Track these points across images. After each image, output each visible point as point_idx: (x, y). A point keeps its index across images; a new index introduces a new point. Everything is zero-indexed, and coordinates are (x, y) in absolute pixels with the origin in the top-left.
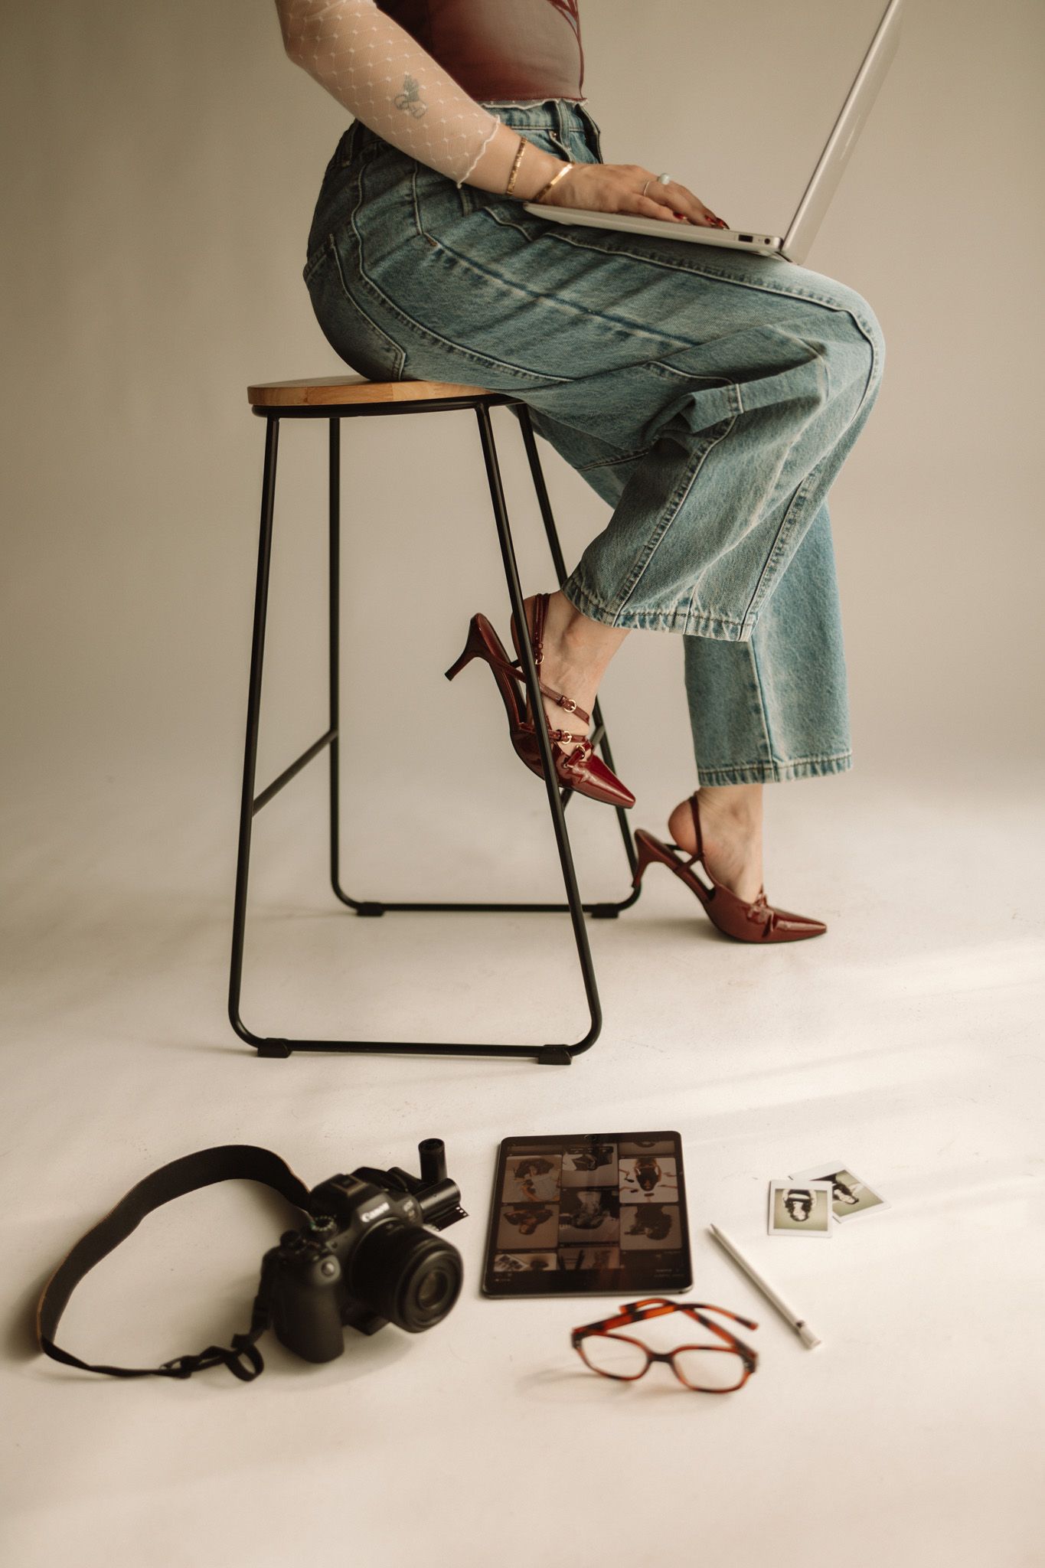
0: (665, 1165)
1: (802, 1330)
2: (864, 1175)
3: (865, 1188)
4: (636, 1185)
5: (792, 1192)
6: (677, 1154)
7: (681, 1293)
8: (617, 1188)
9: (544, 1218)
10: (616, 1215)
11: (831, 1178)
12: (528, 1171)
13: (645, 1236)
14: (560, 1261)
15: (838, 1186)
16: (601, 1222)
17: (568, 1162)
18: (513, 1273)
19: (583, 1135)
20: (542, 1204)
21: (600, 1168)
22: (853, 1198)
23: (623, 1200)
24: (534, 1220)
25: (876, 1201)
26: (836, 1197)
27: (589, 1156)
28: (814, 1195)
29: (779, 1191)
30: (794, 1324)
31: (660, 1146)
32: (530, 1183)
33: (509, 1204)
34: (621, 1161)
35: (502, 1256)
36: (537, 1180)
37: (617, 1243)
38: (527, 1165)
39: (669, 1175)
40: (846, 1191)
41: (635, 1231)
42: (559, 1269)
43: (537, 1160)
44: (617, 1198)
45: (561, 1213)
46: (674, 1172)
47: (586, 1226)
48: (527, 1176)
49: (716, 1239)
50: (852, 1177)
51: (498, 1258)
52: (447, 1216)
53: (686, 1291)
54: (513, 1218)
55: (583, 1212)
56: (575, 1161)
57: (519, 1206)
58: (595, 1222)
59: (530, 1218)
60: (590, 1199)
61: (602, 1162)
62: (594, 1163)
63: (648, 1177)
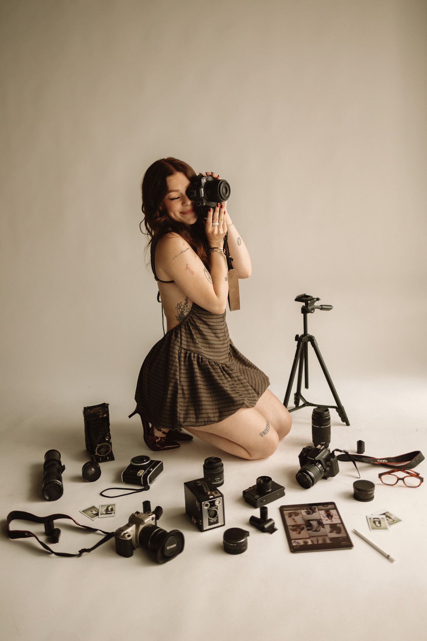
0: (333, 512)
1: (389, 557)
2: (395, 513)
3: (395, 517)
4: (327, 518)
5: (374, 519)
6: (335, 508)
7: (351, 549)
8: (321, 519)
9: (303, 529)
10: (323, 527)
11: (384, 514)
12: (292, 516)
13: (335, 533)
14: (312, 541)
15: (387, 516)
16: (320, 530)
17: (303, 512)
18: (299, 545)
19: (305, 504)
20: (300, 525)
21: (314, 514)
22: (393, 520)
24: (299, 530)
25: (399, 520)
26: (387, 520)
27: (309, 510)
28: (381, 519)
29: (370, 519)
30: (387, 556)
31: (330, 506)
32: (294, 519)
33: (290, 526)
34: (320, 511)
35: (294, 541)
36: (296, 518)
37: (327, 535)
38: (291, 514)
39: (336, 515)
40: (390, 518)
41: (331, 532)
42: (312, 543)
43: (294, 512)
44: (322, 522)
45: (307, 527)
46: (337, 514)
47: (316, 531)
48: (292, 517)
49: (356, 533)
50: (390, 514)
51: (293, 541)
52: (272, 530)
53: (352, 548)
54: (292, 530)
55: (314, 527)
56: (305, 512)
57: (293, 526)
58: (318, 530)
59: (298, 529)
60: (314, 523)
61: (314, 512)
62: (311, 512)
63: (329, 516)
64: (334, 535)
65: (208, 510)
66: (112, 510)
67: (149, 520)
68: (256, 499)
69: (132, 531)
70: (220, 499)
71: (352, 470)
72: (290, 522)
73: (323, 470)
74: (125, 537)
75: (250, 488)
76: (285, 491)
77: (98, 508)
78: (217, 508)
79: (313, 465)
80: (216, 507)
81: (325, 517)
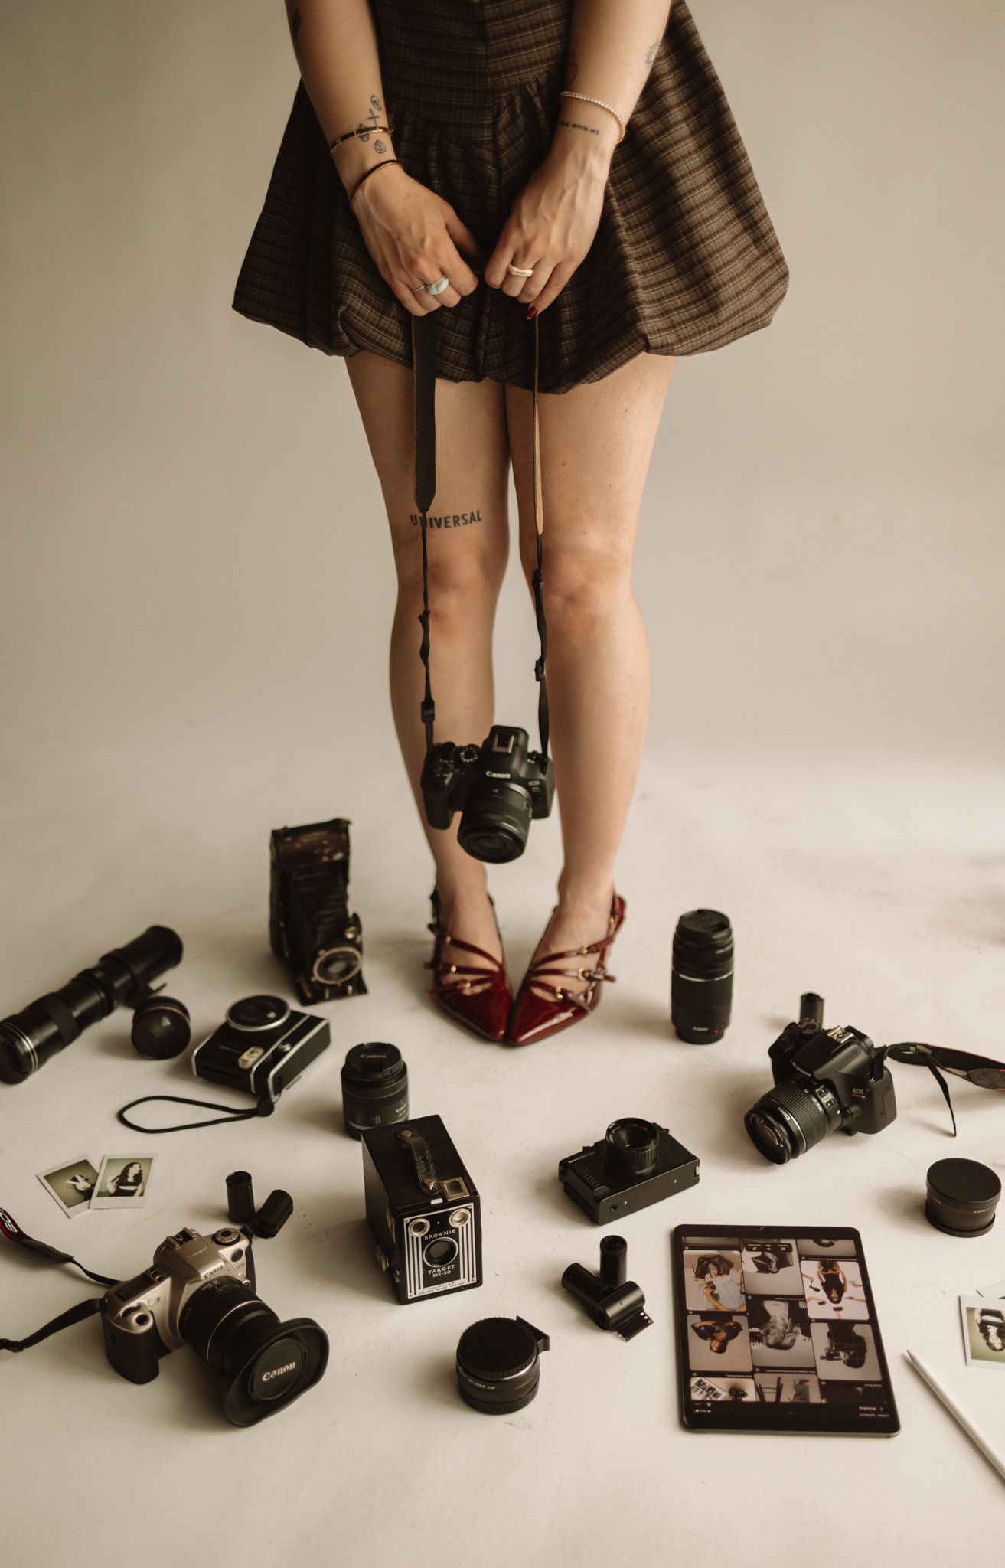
0: (848, 1271)
4: (822, 1295)
5: (984, 1312)
6: (859, 1257)
7: (889, 1437)
9: (733, 1332)
10: (807, 1333)
12: (708, 1271)
13: (841, 1362)
14: (759, 1390)
16: (793, 1341)
17: (747, 1259)
18: (713, 1402)
19: (760, 1227)
20: (729, 1315)
21: (781, 1270)
23: (812, 1315)
24: (723, 1335)
27: (769, 1255)
29: (971, 1310)
31: (844, 1246)
32: (712, 1286)
33: (695, 1313)
34: (802, 1262)
35: (698, 1379)
36: (718, 1281)
37: (813, 1370)
38: (705, 1262)
39: (856, 1285)
41: (830, 1356)
42: (759, 1400)
43: (716, 1256)
44: (805, 1311)
45: (749, 1327)
46: (859, 1282)
47: (778, 1346)
48: (707, 1276)
49: (913, 1366)
51: (694, 1381)
52: (632, 1324)
53: (894, 1436)
54: (697, 1330)
55: (774, 1327)
56: (755, 1259)
57: (705, 1315)
58: (787, 1341)
59: (719, 1331)
60: (778, 1312)
61: (783, 1263)
62: (774, 1264)
63: (834, 1286)
64: (837, 1370)
65: (424, 1242)
66: (138, 1179)
67: (221, 1265)
68: (598, 1200)
69: (159, 1299)
70: (466, 1208)
71: (930, 1102)
72: (697, 1299)
73: (839, 1112)
74: (129, 1326)
75: (586, 1149)
76: (700, 1171)
77: (97, 1170)
78: (456, 1236)
79: (806, 1091)
80: (453, 1231)
81: (817, 1290)
